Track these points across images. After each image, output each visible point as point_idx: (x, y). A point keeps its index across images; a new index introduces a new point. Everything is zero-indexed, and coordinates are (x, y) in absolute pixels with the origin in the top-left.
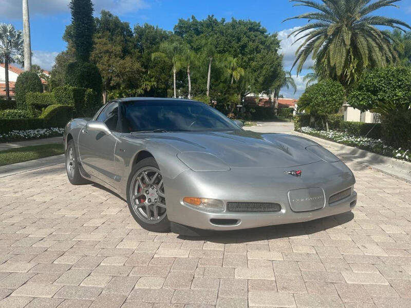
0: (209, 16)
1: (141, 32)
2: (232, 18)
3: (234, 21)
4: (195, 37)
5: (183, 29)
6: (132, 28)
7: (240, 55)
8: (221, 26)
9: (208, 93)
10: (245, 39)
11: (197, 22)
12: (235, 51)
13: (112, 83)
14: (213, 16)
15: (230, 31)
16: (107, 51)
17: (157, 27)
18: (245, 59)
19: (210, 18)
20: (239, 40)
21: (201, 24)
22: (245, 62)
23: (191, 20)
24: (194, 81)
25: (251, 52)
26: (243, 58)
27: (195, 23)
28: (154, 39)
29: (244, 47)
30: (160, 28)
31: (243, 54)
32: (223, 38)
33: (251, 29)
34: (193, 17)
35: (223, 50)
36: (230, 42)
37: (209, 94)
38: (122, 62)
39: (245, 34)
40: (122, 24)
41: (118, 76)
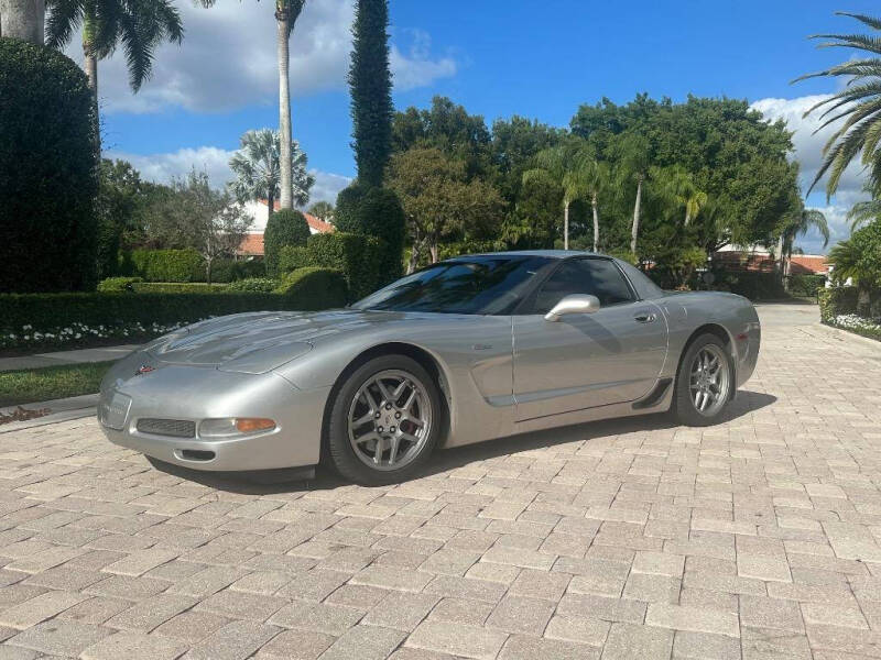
0: (638, 96)
1: (505, 134)
2: (690, 96)
3: (692, 101)
4: (612, 137)
5: (587, 123)
6: (489, 126)
7: (705, 168)
8: (664, 113)
9: (633, 245)
10: (714, 135)
11: (614, 108)
12: (695, 159)
13: (445, 230)
14: (646, 94)
15: (682, 122)
16: (439, 171)
17: (536, 120)
18: (717, 174)
19: (641, 100)
20: (703, 136)
21: (624, 112)
22: (716, 180)
23: (604, 107)
24: (607, 222)
25: (730, 160)
26: (711, 173)
27: (612, 110)
28: (530, 145)
29: (713, 150)
30: (541, 122)
31: (712, 165)
32: (670, 135)
33: (727, 116)
34: (606, 101)
35: (670, 158)
36: (684, 142)
37: (637, 247)
38: (463, 189)
39: (716, 125)
40: (470, 119)
41: (456, 216)
